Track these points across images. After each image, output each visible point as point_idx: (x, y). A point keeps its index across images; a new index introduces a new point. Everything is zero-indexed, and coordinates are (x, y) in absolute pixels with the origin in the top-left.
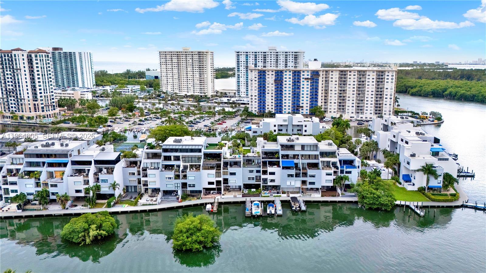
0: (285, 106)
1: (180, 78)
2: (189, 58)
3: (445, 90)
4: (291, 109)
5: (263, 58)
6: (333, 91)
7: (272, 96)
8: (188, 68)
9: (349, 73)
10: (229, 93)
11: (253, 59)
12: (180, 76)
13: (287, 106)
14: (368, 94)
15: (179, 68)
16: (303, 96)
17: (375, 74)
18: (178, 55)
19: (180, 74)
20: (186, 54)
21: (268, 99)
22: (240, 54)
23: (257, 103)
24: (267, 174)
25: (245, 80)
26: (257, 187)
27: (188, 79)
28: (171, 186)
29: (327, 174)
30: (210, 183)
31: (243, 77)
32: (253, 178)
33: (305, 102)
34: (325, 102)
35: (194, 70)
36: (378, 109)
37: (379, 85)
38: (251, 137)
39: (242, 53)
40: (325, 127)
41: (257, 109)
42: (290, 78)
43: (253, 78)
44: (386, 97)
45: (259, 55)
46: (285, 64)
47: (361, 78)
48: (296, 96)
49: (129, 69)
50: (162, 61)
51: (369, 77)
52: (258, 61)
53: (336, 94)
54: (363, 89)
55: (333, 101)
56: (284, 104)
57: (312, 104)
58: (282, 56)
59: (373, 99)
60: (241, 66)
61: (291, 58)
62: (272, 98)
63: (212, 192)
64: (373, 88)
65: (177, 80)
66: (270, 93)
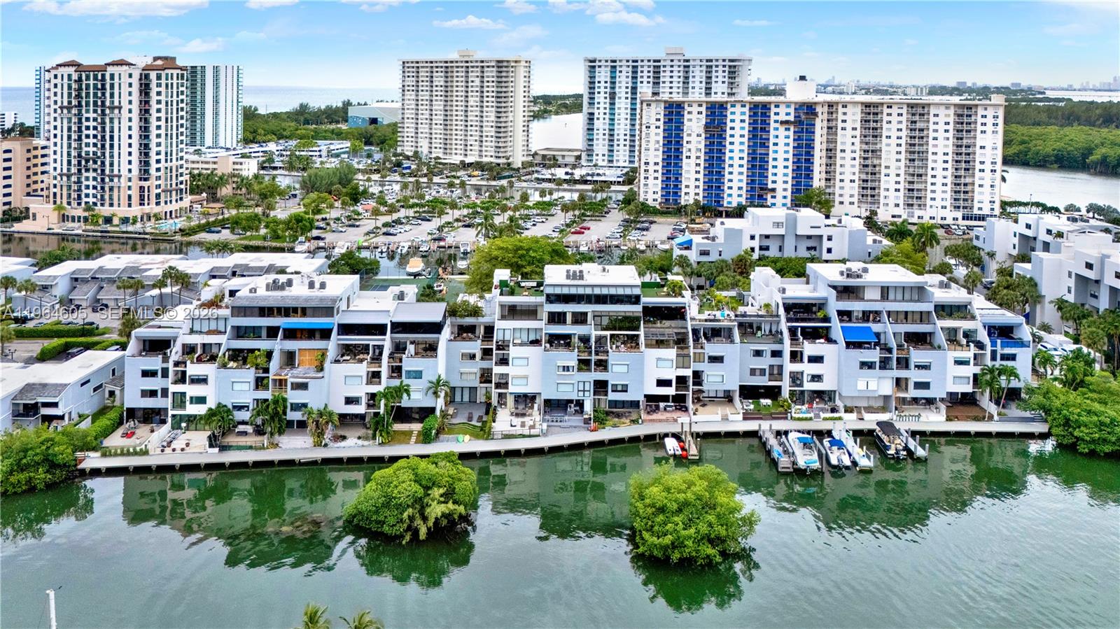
0: (730, 188)
1: (448, 123)
2: (474, 75)
3: (1089, 151)
4: (744, 196)
5: (651, 74)
6: (848, 151)
7: (698, 165)
8: (470, 99)
9: (886, 111)
10: (563, 156)
11: (627, 77)
12: (449, 118)
13: (735, 188)
14: (935, 161)
15: (449, 98)
16: (775, 163)
17: (952, 111)
18: (448, 68)
19: (449, 113)
20: (467, 66)
21: (688, 172)
22: (597, 64)
23: (659, 182)
24: (802, 361)
25: (607, 127)
26: (774, 393)
27: (469, 123)
28: (569, 388)
29: (959, 362)
30: (662, 383)
31: (601, 119)
32: (763, 372)
33: (780, 179)
34: (826, 179)
35: (485, 104)
36: (962, 196)
37: (962, 139)
38: (695, 265)
39: (603, 63)
40: (880, 242)
41: (658, 196)
42: (743, 121)
43: (653, 121)
44: (982, 167)
45: (642, 66)
46: (706, 88)
47: (915, 122)
48: (758, 164)
49: (305, 102)
50: (406, 84)
51: (936, 119)
52: (639, 80)
53: (855, 159)
54: (921, 149)
55: (847, 177)
56: (727, 184)
57: (798, 183)
58: (698, 68)
59: (949, 173)
60: (599, 93)
61: (721, 73)
62: (698, 169)
63: (662, 405)
64: (946, 146)
65: (442, 127)
66: (693, 157)
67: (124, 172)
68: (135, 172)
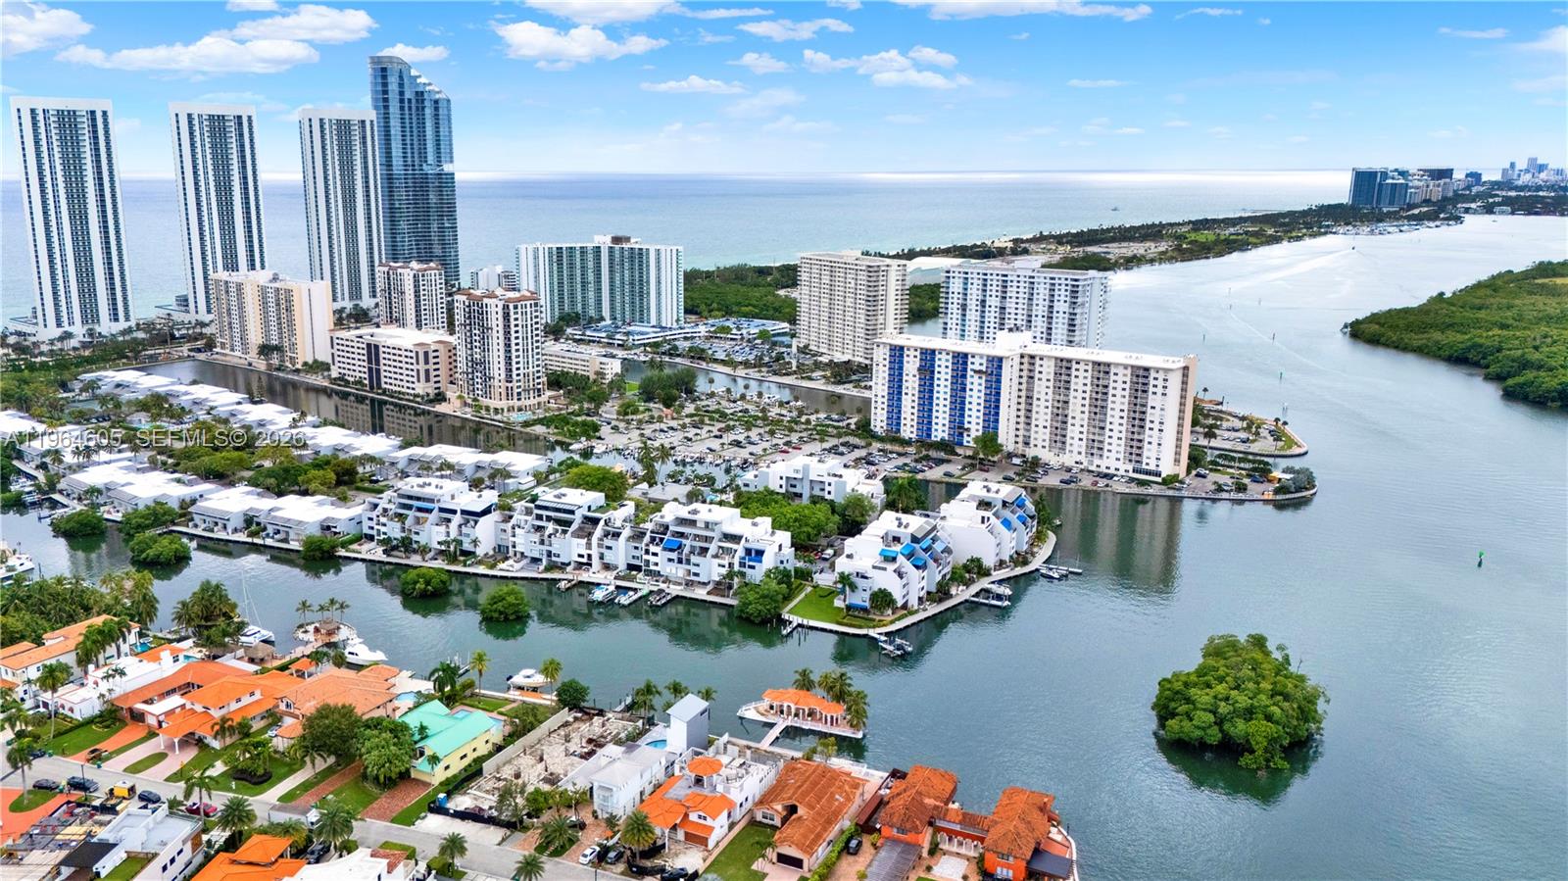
0: (937, 424)
6: (1042, 400)
7: (913, 401)
13: (941, 425)
14: (1113, 416)
16: (970, 406)
17: (1128, 372)
21: (906, 406)
22: (951, 273)
23: (885, 412)
24: (649, 555)
27: (846, 323)
28: (536, 552)
29: (718, 565)
30: (579, 556)
31: (954, 330)
33: (973, 421)
37: (1136, 398)
39: (957, 273)
42: (947, 367)
43: (881, 360)
45: (990, 280)
46: (1049, 306)
47: (1100, 379)
48: (958, 405)
51: (1115, 378)
52: (988, 293)
53: (1048, 407)
55: (1041, 423)
56: (935, 420)
57: (988, 426)
58: (1042, 285)
59: (1123, 428)
61: (1063, 293)
62: (913, 405)
66: (910, 394)
67: (496, 376)
68: (503, 376)
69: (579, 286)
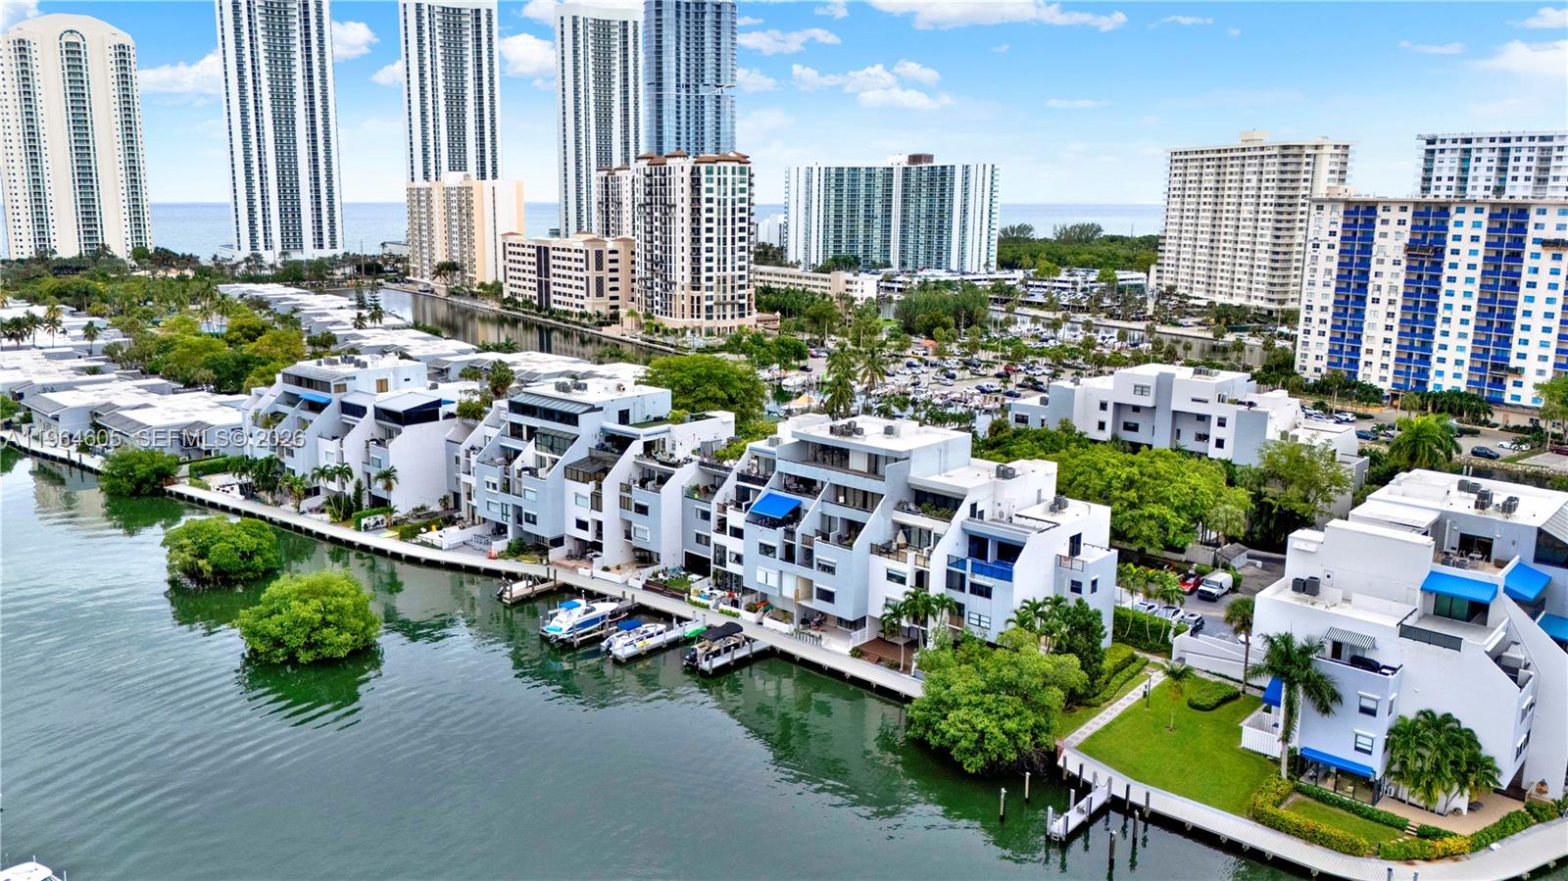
0: (1442, 360)
4: (1466, 377)
7: (1391, 315)
8: (1243, 208)
11: (1490, 169)
13: (1450, 361)
19: (1216, 230)
21: (1372, 325)
22: (1438, 146)
23: (1325, 339)
24: (725, 532)
28: (496, 509)
30: (581, 524)
32: (707, 541)
33: (1533, 351)
35: (1261, 216)
39: (1449, 145)
42: (1475, 239)
43: (1324, 235)
50: (1172, 185)
56: (1437, 354)
62: (1390, 322)
66: (1384, 301)
69: (861, 221)
